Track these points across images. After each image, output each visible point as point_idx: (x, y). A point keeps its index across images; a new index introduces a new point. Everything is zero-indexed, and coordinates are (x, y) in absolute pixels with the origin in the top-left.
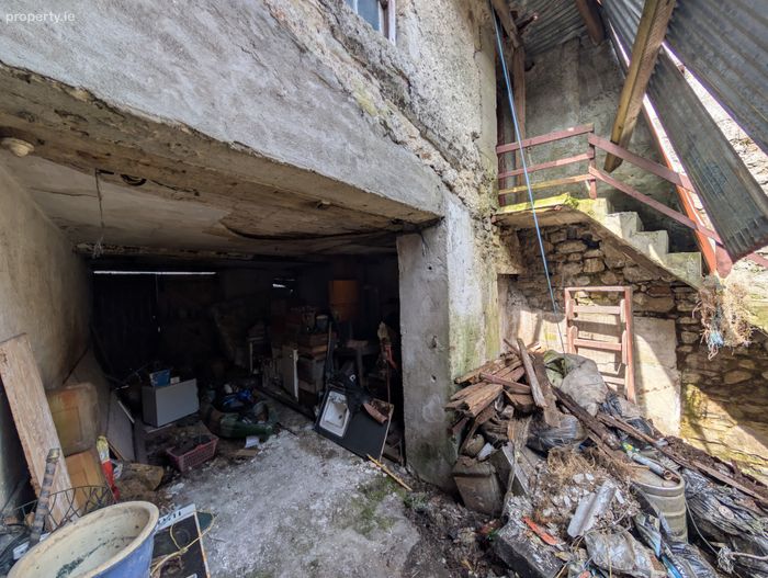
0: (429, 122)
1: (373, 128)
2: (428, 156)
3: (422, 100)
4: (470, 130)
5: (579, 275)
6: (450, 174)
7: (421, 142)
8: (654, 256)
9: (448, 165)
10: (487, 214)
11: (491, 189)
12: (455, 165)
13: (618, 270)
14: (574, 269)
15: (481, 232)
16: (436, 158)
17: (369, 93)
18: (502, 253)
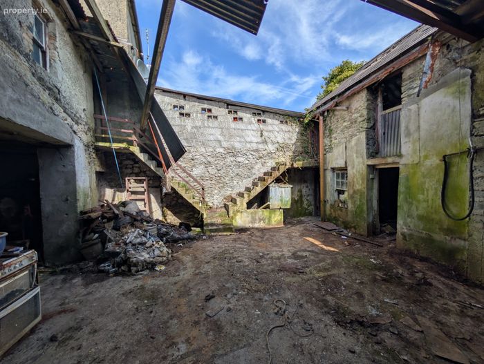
0: (67, 106)
1: (48, 110)
2: (66, 120)
3: (64, 97)
4: (83, 108)
5: (131, 174)
6: (75, 127)
7: (64, 115)
8: (152, 168)
9: (74, 123)
10: (90, 144)
11: (91, 133)
12: (77, 123)
13: (144, 172)
14: (129, 171)
15: (88, 152)
16: (69, 120)
17: (45, 96)
18: (97, 162)
